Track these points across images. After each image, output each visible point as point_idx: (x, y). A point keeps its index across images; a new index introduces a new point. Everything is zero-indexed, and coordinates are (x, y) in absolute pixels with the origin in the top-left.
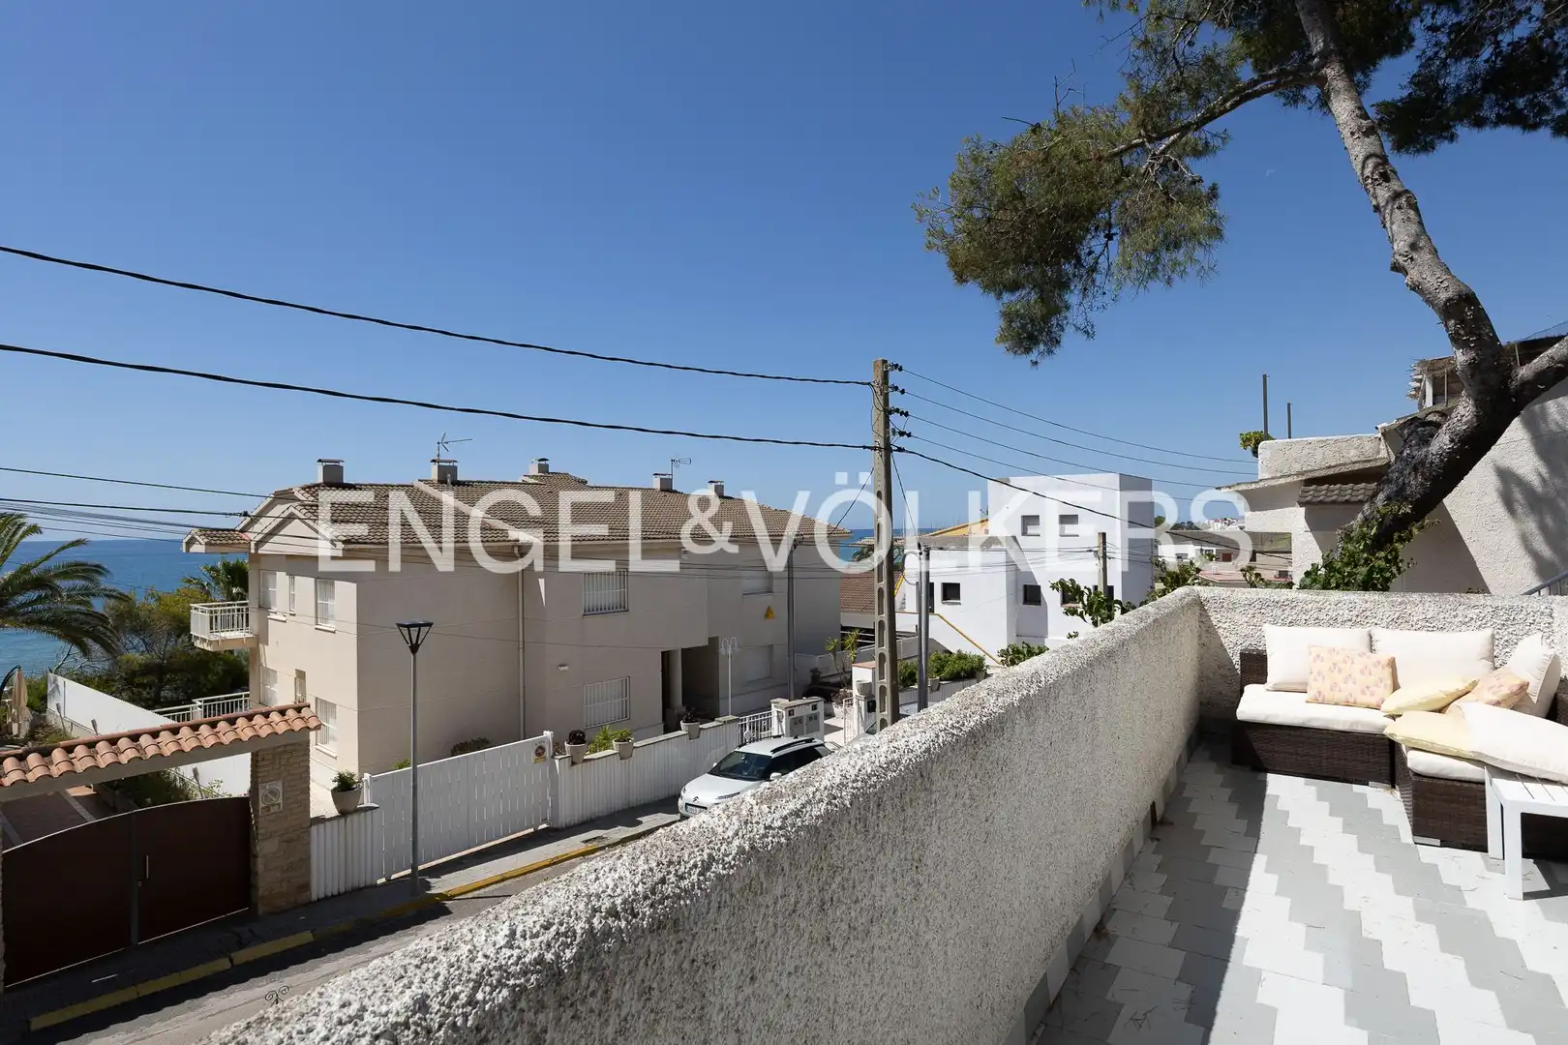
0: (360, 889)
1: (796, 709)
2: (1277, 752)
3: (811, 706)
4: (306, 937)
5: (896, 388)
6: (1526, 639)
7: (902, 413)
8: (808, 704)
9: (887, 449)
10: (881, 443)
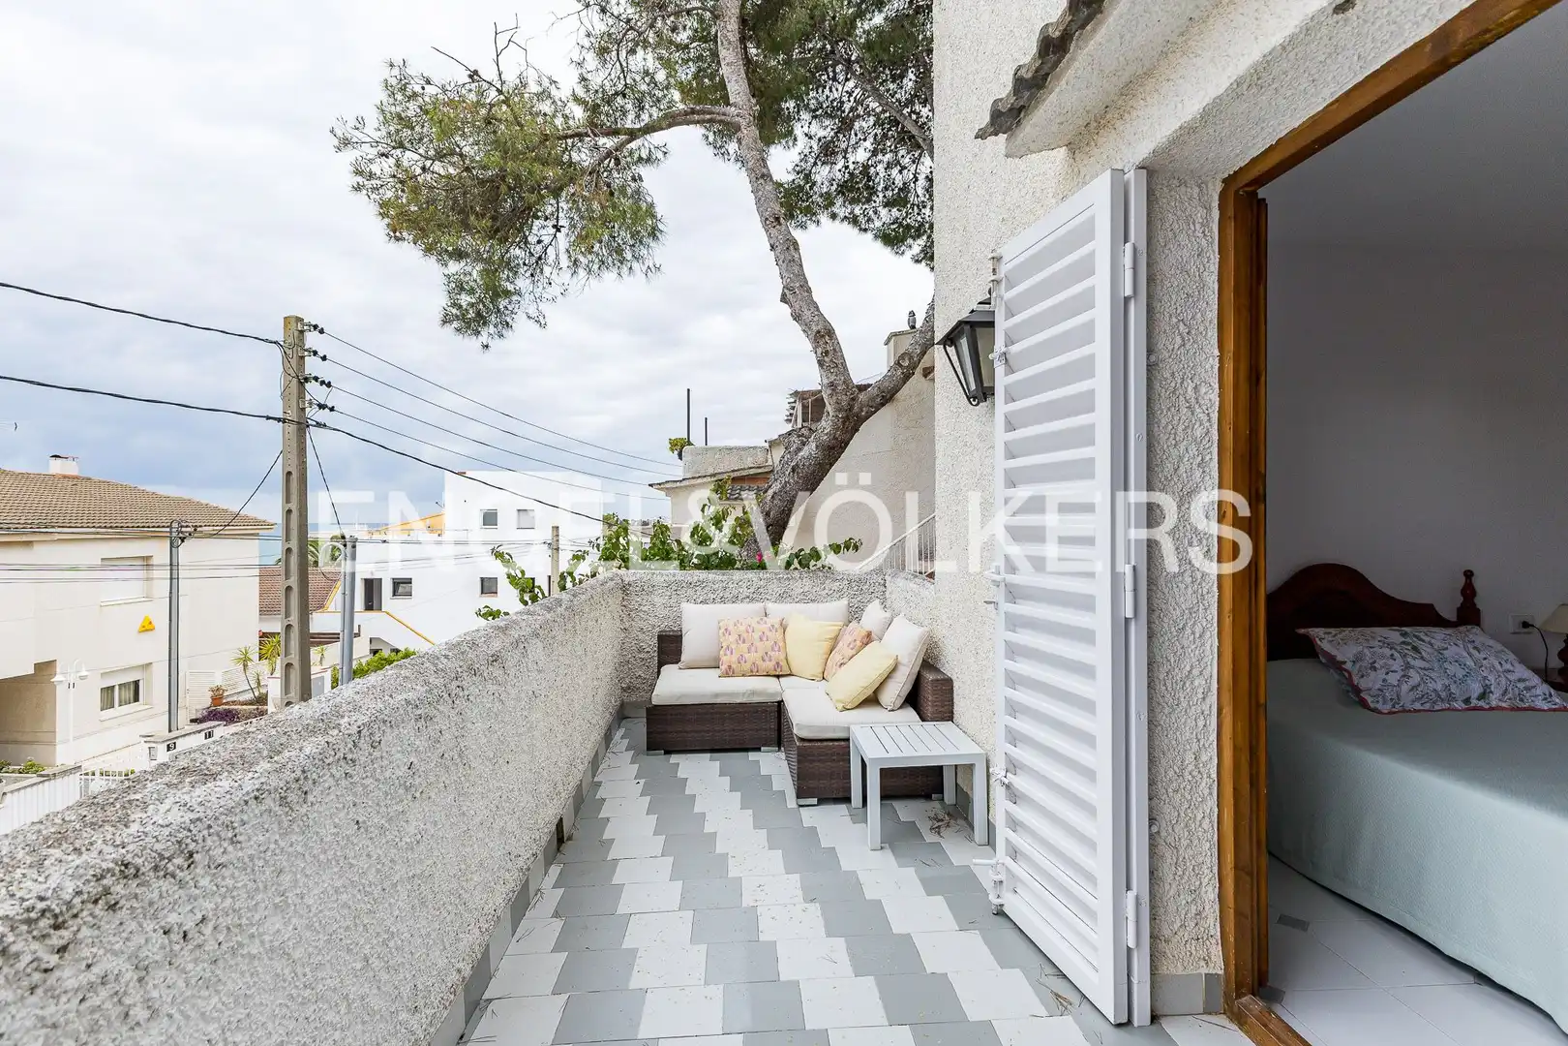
1: (178, 742)
2: (687, 732)
3: (203, 733)
5: (315, 353)
6: (870, 606)
7: (323, 383)
8: (199, 732)
9: (302, 426)
10: (292, 415)
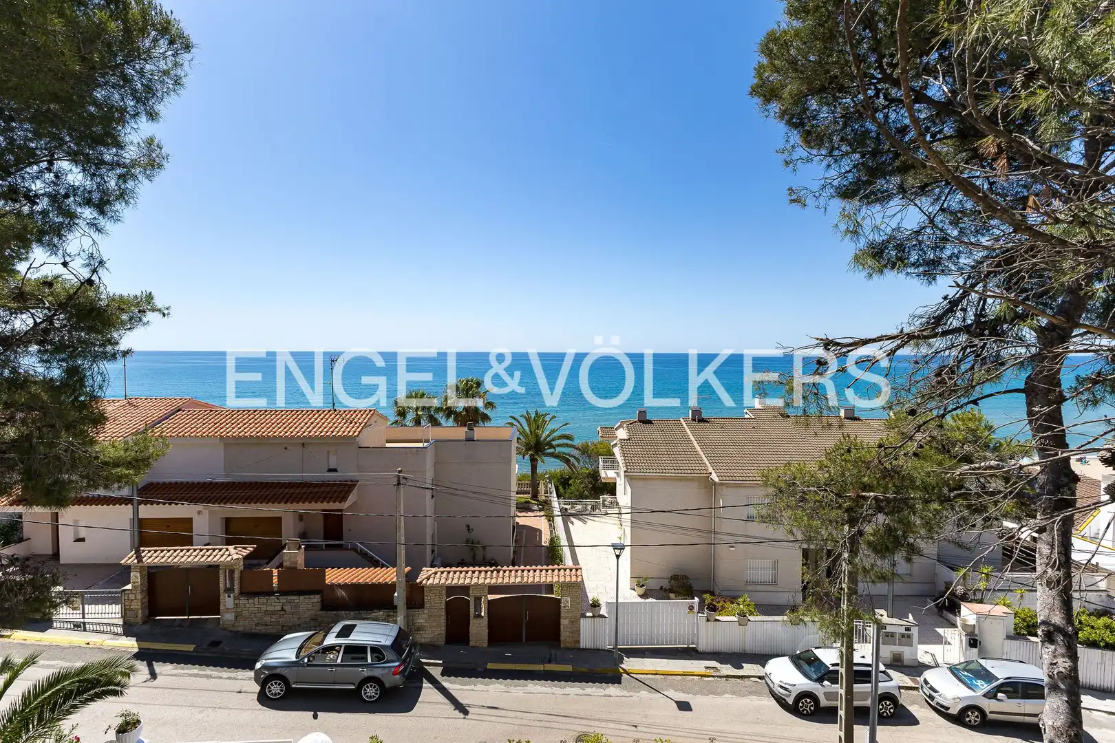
0: (599, 649)
3: (903, 627)
4: (569, 668)
